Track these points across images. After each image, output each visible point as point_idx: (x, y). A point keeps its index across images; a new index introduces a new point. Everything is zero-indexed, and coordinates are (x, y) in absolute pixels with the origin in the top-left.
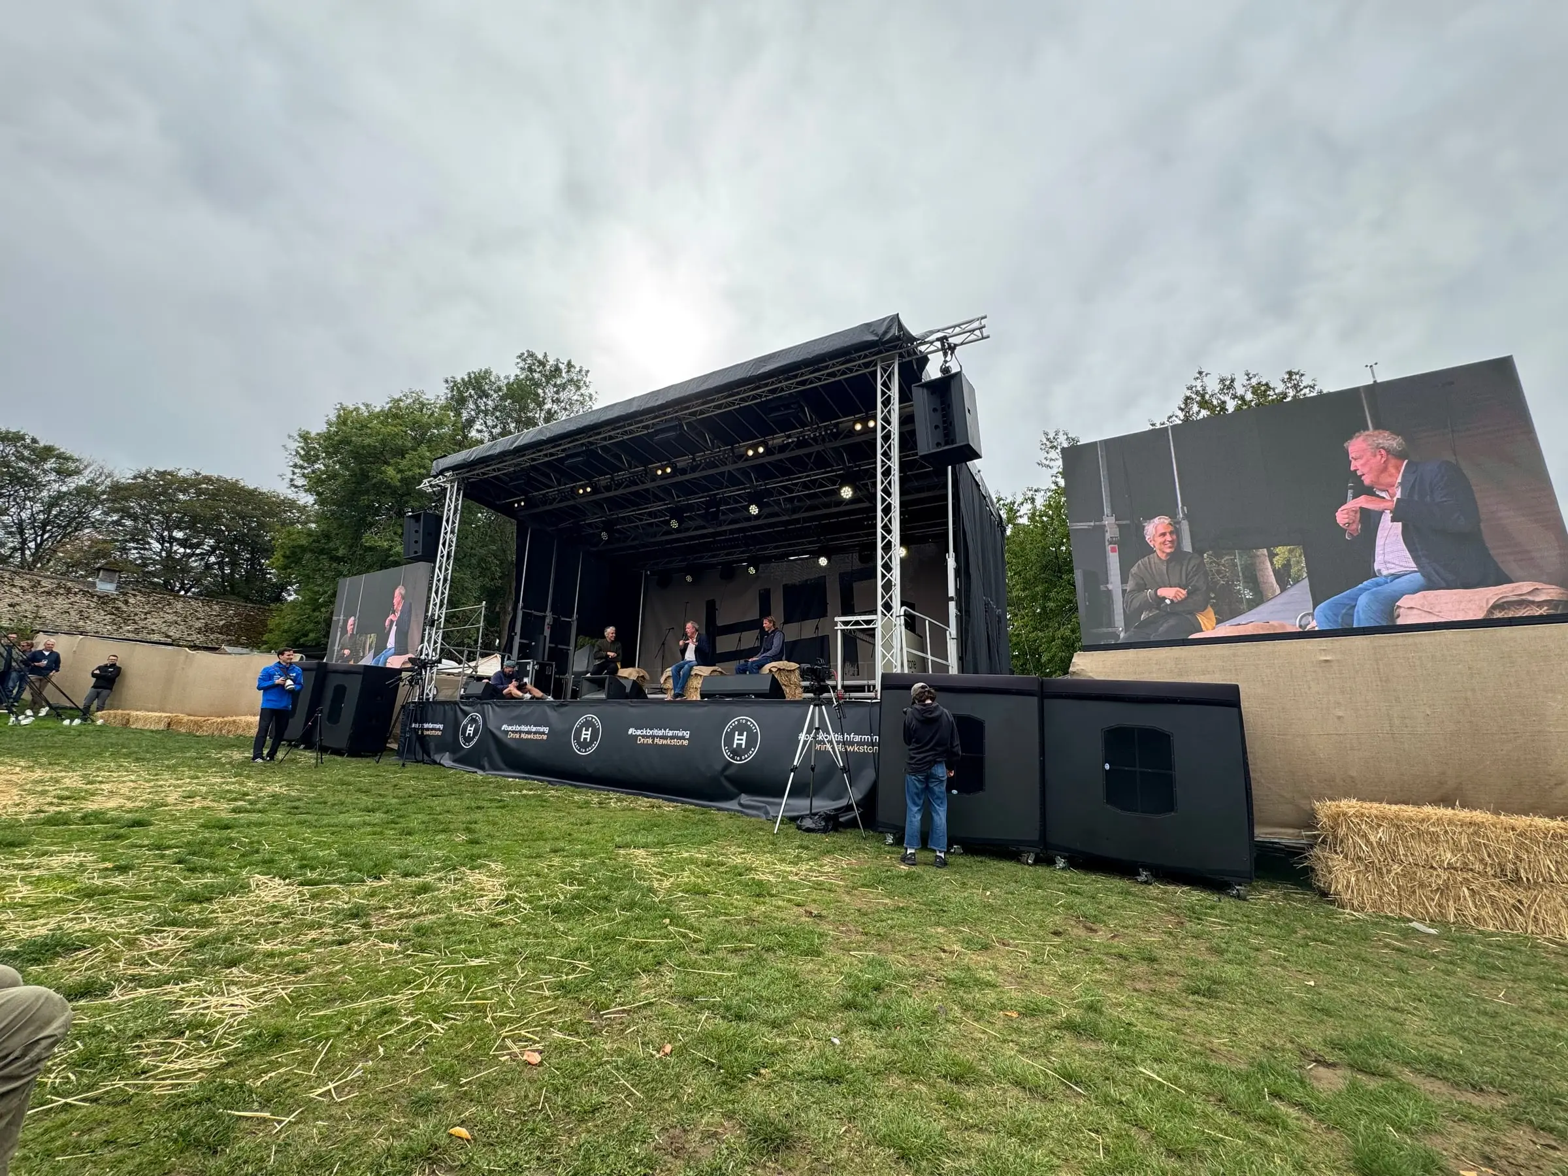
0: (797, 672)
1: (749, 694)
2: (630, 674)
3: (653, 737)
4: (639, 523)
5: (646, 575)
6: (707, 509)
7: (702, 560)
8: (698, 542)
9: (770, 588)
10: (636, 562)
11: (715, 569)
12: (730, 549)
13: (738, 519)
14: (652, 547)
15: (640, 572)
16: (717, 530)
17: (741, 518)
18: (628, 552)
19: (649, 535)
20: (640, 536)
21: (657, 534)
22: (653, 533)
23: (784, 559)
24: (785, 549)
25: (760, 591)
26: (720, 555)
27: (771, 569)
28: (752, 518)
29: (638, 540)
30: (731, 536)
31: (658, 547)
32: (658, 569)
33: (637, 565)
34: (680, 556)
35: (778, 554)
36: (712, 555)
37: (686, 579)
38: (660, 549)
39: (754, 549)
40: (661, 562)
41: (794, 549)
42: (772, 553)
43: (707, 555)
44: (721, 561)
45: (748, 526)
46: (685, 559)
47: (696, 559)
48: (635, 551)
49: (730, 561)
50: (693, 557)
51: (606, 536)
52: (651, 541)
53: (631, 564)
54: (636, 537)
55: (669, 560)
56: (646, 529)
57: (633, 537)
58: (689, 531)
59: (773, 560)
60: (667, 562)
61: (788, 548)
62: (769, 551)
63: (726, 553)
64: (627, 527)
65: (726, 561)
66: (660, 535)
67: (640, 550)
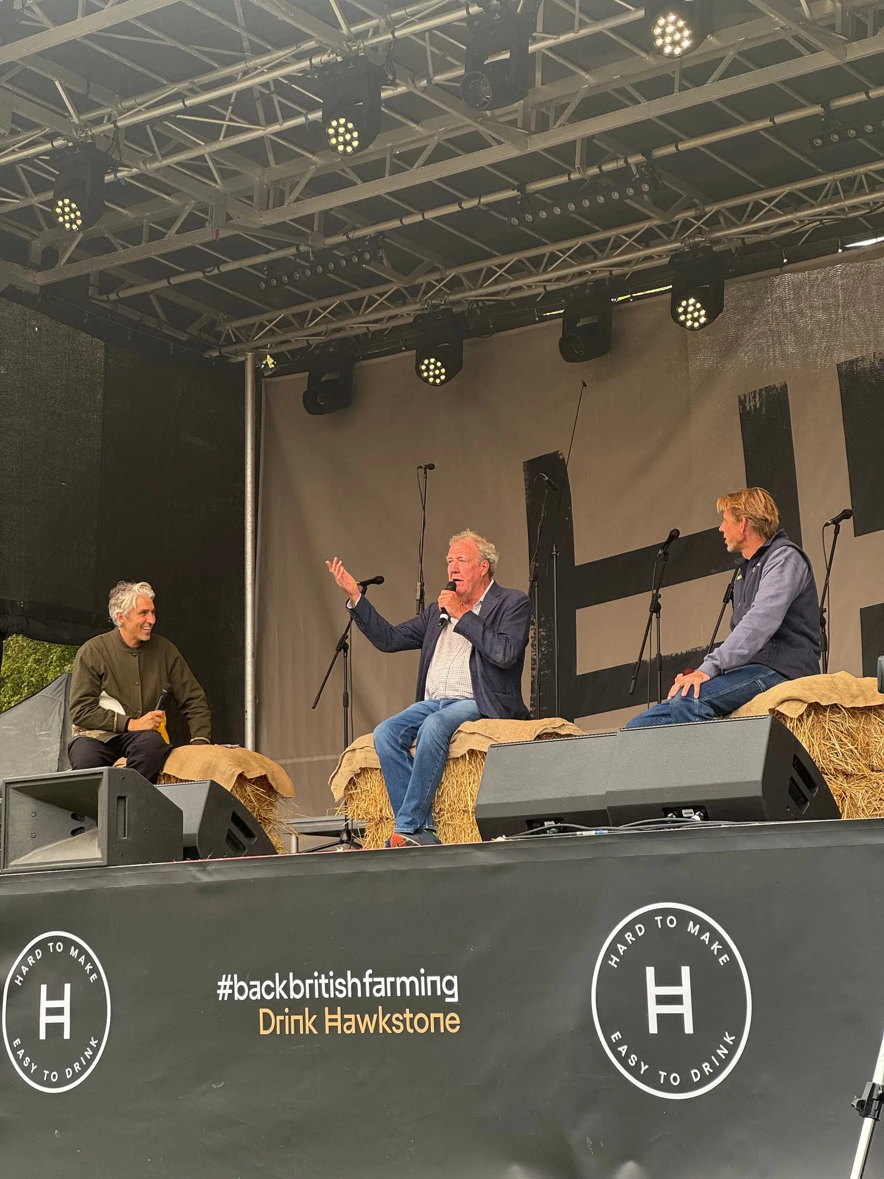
1: (677, 809)
2: (209, 769)
3: (316, 1005)
4: (205, 150)
5: (258, 373)
6: (474, 62)
7: (481, 287)
8: (455, 208)
9: (786, 386)
10: (216, 322)
11: (539, 322)
12: (598, 231)
13: (617, 90)
14: (272, 251)
15: (233, 361)
16: (530, 150)
17: (631, 85)
18: (175, 281)
19: (251, 198)
20: (213, 205)
21: (287, 189)
22: (269, 191)
23: (837, 252)
24: (833, 203)
25: (742, 402)
26: (553, 258)
27: (772, 301)
28: (677, 77)
29: (207, 224)
30: (594, 171)
31: (295, 247)
32: (306, 345)
33: (218, 335)
34: (390, 282)
35: (806, 232)
36: (524, 260)
37: (423, 372)
38: (304, 256)
39: (698, 218)
40: (316, 314)
41: (874, 198)
42: (778, 231)
43: (500, 266)
44: (563, 285)
45: (659, 117)
46: (414, 291)
47: (455, 284)
48: (202, 275)
49: (599, 282)
50: (446, 278)
51: (75, 213)
52: (261, 222)
53: (194, 330)
54: (200, 211)
55: (349, 302)
56: (236, 173)
57: (191, 214)
58: (415, 166)
59: (785, 261)
60: (341, 312)
61: (846, 198)
62: (760, 220)
63: (583, 246)
64: (157, 170)
65: (583, 285)
66: (296, 193)
67: (224, 268)
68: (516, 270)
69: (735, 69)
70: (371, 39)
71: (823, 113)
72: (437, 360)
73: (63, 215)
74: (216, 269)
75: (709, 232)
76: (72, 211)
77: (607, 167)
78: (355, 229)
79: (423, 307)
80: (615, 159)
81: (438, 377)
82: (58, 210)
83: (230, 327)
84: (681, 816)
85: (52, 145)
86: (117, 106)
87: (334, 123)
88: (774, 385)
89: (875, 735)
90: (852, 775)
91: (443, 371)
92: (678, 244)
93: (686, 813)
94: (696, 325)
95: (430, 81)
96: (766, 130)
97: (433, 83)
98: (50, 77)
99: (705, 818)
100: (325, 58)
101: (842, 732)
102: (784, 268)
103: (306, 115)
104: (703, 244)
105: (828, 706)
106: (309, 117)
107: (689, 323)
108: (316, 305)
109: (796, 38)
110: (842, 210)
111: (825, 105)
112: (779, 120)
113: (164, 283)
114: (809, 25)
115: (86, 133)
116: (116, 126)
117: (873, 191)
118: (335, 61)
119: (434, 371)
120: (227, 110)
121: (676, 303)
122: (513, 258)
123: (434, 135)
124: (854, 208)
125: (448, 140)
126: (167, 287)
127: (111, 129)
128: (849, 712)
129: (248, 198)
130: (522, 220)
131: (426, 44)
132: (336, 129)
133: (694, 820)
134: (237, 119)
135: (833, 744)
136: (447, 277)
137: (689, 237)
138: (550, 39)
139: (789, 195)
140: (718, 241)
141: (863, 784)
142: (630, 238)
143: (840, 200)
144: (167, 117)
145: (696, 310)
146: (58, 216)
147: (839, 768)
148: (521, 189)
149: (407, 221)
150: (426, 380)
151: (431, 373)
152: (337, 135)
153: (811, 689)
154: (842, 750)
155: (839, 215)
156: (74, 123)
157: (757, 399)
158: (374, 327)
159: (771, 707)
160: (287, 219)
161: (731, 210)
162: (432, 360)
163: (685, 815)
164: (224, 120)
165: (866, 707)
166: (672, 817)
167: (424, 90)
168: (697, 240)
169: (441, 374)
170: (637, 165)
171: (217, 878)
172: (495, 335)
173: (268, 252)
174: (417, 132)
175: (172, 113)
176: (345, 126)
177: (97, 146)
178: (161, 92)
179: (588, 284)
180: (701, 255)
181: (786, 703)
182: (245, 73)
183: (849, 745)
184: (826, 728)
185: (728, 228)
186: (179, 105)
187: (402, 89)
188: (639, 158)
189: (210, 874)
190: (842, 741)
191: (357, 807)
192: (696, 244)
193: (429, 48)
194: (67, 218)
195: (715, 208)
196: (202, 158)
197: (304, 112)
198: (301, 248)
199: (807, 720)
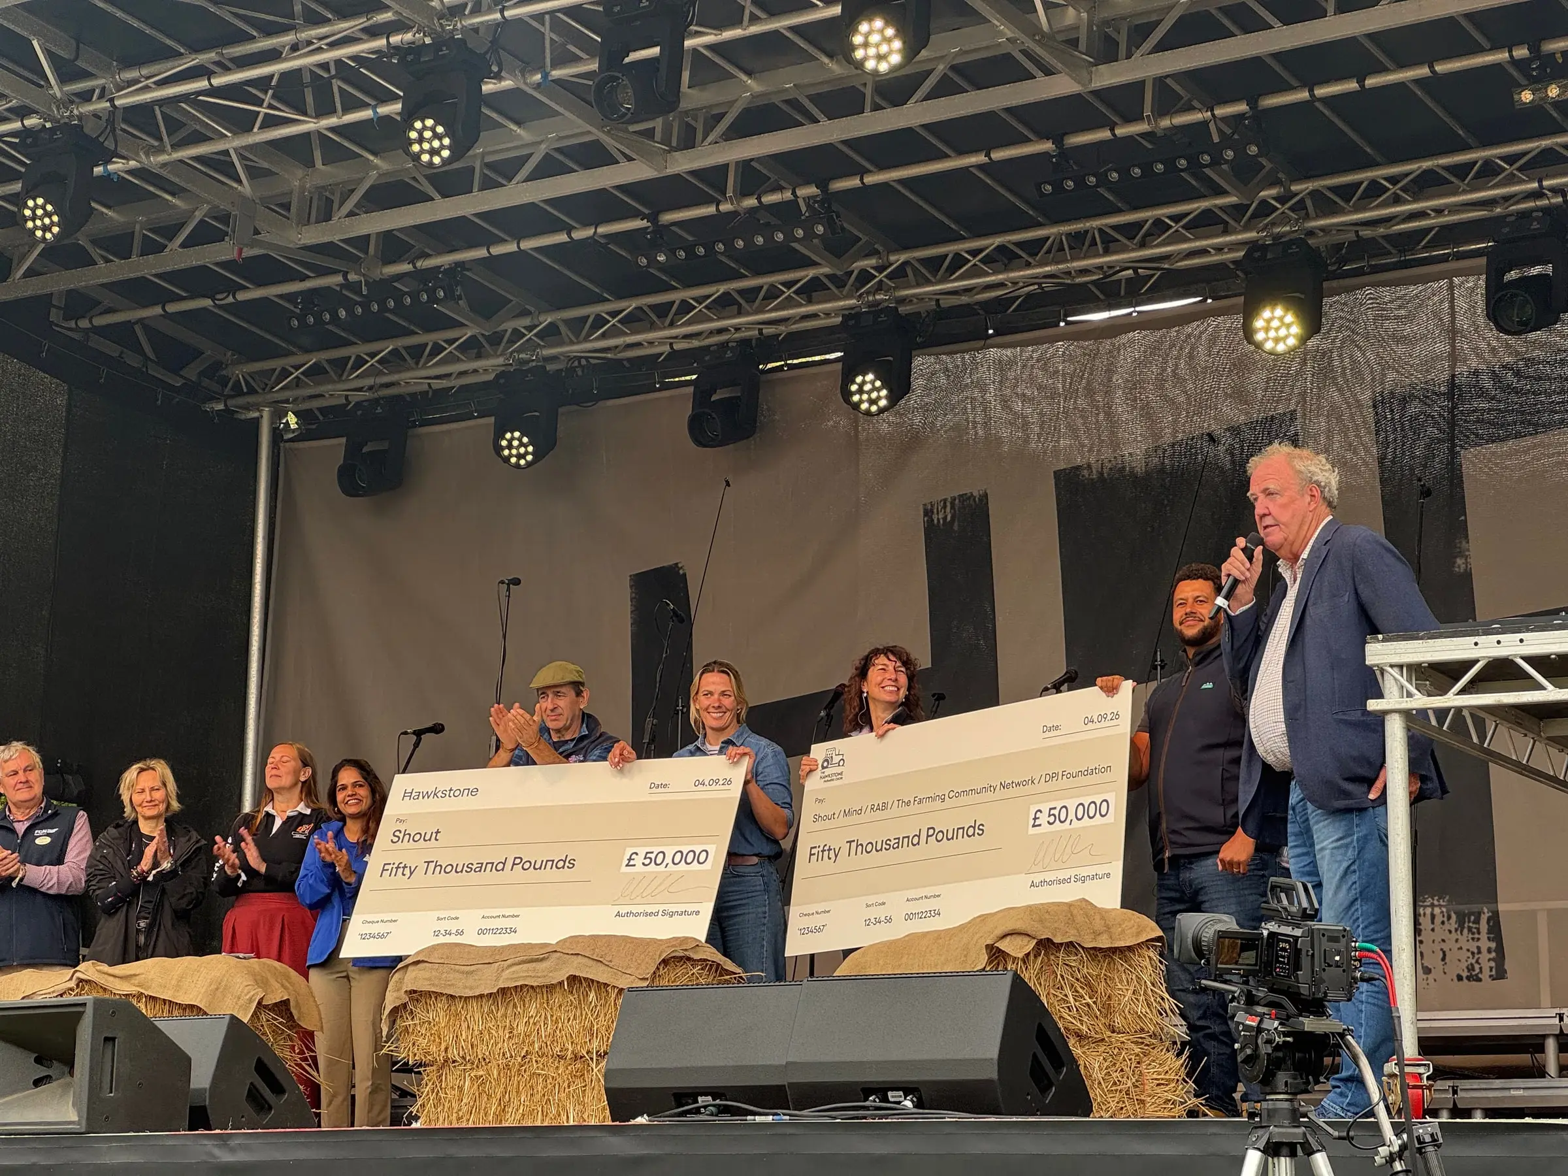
0: (1149, 966)
1: (882, 1091)
2: (218, 990)
4: (232, 143)
5: (277, 436)
6: (612, 57)
7: (586, 339)
8: (562, 238)
9: (986, 495)
10: (222, 363)
11: (659, 390)
12: (746, 276)
13: (787, 102)
14: (309, 277)
15: (243, 417)
16: (670, 171)
17: (807, 97)
18: (172, 308)
19: (287, 207)
20: (236, 216)
21: (336, 200)
22: (311, 198)
23: (1058, 325)
24: (1058, 263)
25: (928, 513)
26: (686, 307)
27: (972, 383)
28: (868, 92)
29: (227, 239)
30: (751, 202)
31: (341, 274)
32: (344, 401)
33: (224, 381)
34: (463, 325)
35: (1019, 297)
36: (645, 308)
37: (503, 448)
38: (355, 287)
39: (880, 269)
40: (360, 362)
41: (1110, 262)
42: (983, 293)
43: (614, 314)
44: (696, 343)
45: (844, 142)
46: (495, 339)
47: (551, 333)
48: (212, 303)
49: (745, 342)
50: (538, 326)
51: (50, 217)
52: (300, 240)
53: (191, 372)
54: (215, 218)
55: (406, 348)
56: (269, 173)
57: (202, 222)
58: (514, 182)
59: (991, 332)
60: (394, 360)
61: (1073, 259)
62: (962, 278)
63: (726, 294)
64: (164, 165)
65: (724, 345)
66: (349, 205)
67: (242, 296)
68: (634, 320)
69: (945, 88)
70: (470, 18)
71: (1054, 151)
72: (523, 435)
73: (33, 219)
74: (231, 297)
75: (895, 288)
76: (48, 215)
77: (769, 199)
78: (427, 256)
79: (507, 362)
80: (781, 189)
81: (523, 456)
82: (27, 213)
83: (240, 372)
84: (886, 1100)
85: (23, 124)
86: (114, 77)
87: (418, 125)
88: (972, 493)
89: (1120, 987)
90: (1087, 1037)
91: (530, 449)
92: (853, 302)
93: (893, 1097)
94: (874, 408)
95: (545, 76)
96: (980, 167)
97: (550, 78)
98: (25, 34)
99: (919, 1105)
100: (409, 36)
101: (1078, 980)
102: (989, 341)
103: (374, 108)
104: (886, 304)
105: (1062, 944)
106: (379, 110)
107: (864, 406)
108: (362, 349)
109: (1025, 53)
110: (1068, 273)
111: (1058, 141)
112: (998, 155)
113: (158, 310)
114: (1044, 39)
115: (72, 112)
116: (113, 106)
117: (1107, 252)
118: (422, 42)
119: (518, 448)
120: (266, 93)
121: (848, 379)
122: (631, 305)
123: (540, 143)
124: (1084, 272)
125: (558, 150)
126: (161, 315)
127: (105, 109)
128: (1089, 953)
129: (282, 205)
130: (652, 261)
131: (546, 30)
132: (420, 133)
133: (906, 1106)
134: (279, 105)
135: (1066, 996)
136: (541, 324)
137: (868, 293)
138: (707, 34)
139: (1001, 249)
140: (902, 301)
141: (1101, 1049)
142: (789, 288)
143: (1065, 261)
144: (185, 97)
145: (874, 389)
146: (26, 219)
147: (1071, 1027)
148: (653, 218)
149: (496, 250)
150: (507, 460)
151: (514, 452)
152: (421, 140)
153: (1041, 921)
154: (1077, 1004)
155: (1063, 278)
156: (54, 97)
157: (948, 509)
158: (438, 384)
159: (989, 942)
160: (336, 238)
161: (924, 261)
162: (517, 434)
163: (891, 1099)
164: (261, 105)
165: (1110, 948)
166: (875, 1101)
167: (538, 86)
168: (878, 297)
169: (527, 453)
170: (808, 199)
171: (241, 1157)
172: (601, 404)
173: (304, 278)
174: (519, 137)
175: (193, 94)
176: (433, 129)
177: (85, 130)
178: (176, 63)
179: (730, 344)
180: (883, 318)
181: (1008, 938)
182: (295, 48)
183: (1087, 997)
184: (1059, 974)
185: (918, 285)
186: (203, 84)
187: (507, 84)
188: (812, 190)
189: (232, 1150)
190: (1077, 992)
191: (414, 1044)
192: (878, 303)
193: (549, 35)
194: (38, 223)
195: (903, 257)
196: (226, 153)
197: (373, 103)
198: (349, 277)
199: (1034, 963)
